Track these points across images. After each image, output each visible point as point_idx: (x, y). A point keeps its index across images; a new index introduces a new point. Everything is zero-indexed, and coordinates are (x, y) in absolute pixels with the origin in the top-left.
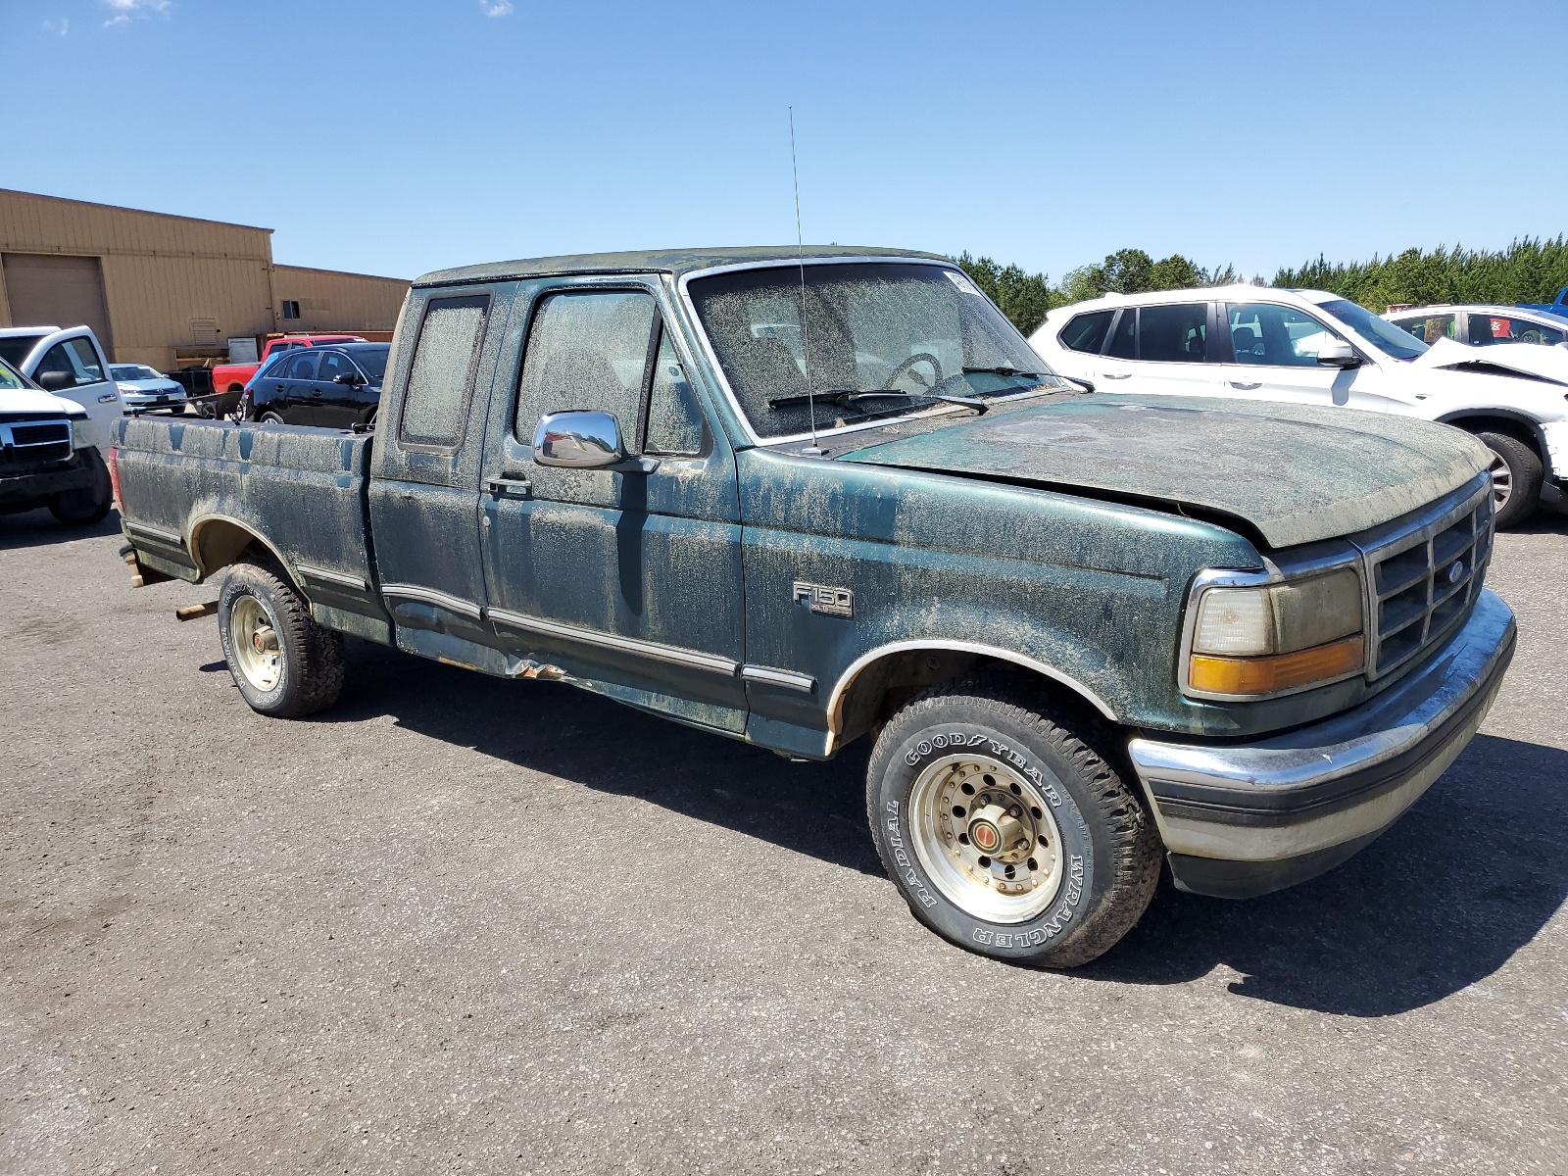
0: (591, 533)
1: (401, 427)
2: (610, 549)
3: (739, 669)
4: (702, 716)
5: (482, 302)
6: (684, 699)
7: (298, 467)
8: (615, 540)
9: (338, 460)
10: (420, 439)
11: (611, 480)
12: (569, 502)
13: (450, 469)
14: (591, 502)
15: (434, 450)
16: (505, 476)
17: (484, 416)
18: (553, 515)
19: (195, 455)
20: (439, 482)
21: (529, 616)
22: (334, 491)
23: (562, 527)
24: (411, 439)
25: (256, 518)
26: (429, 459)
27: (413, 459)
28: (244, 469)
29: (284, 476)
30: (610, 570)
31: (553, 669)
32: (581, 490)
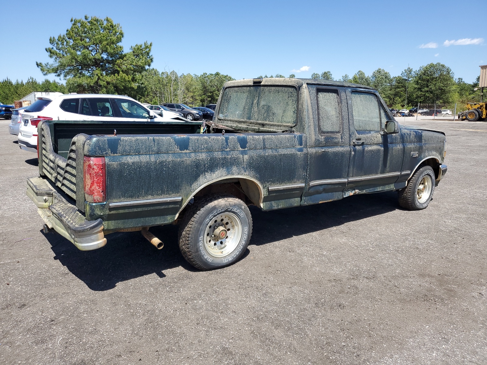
0: (379, 151)
1: (320, 129)
2: (382, 154)
3: (401, 174)
4: (387, 188)
5: (336, 92)
6: (383, 186)
7: (276, 148)
8: (383, 151)
9: (297, 142)
10: (328, 132)
11: (381, 137)
12: (373, 144)
13: (340, 140)
14: (377, 143)
15: (334, 135)
16: (357, 140)
17: (348, 124)
18: (370, 148)
19: (203, 151)
20: (336, 144)
21: (360, 177)
22: (296, 154)
23: (372, 151)
24: (324, 132)
25: (253, 173)
26: (333, 138)
27: (327, 139)
28: (243, 153)
29: (269, 152)
30: (381, 159)
31: (356, 191)
32: (375, 141)
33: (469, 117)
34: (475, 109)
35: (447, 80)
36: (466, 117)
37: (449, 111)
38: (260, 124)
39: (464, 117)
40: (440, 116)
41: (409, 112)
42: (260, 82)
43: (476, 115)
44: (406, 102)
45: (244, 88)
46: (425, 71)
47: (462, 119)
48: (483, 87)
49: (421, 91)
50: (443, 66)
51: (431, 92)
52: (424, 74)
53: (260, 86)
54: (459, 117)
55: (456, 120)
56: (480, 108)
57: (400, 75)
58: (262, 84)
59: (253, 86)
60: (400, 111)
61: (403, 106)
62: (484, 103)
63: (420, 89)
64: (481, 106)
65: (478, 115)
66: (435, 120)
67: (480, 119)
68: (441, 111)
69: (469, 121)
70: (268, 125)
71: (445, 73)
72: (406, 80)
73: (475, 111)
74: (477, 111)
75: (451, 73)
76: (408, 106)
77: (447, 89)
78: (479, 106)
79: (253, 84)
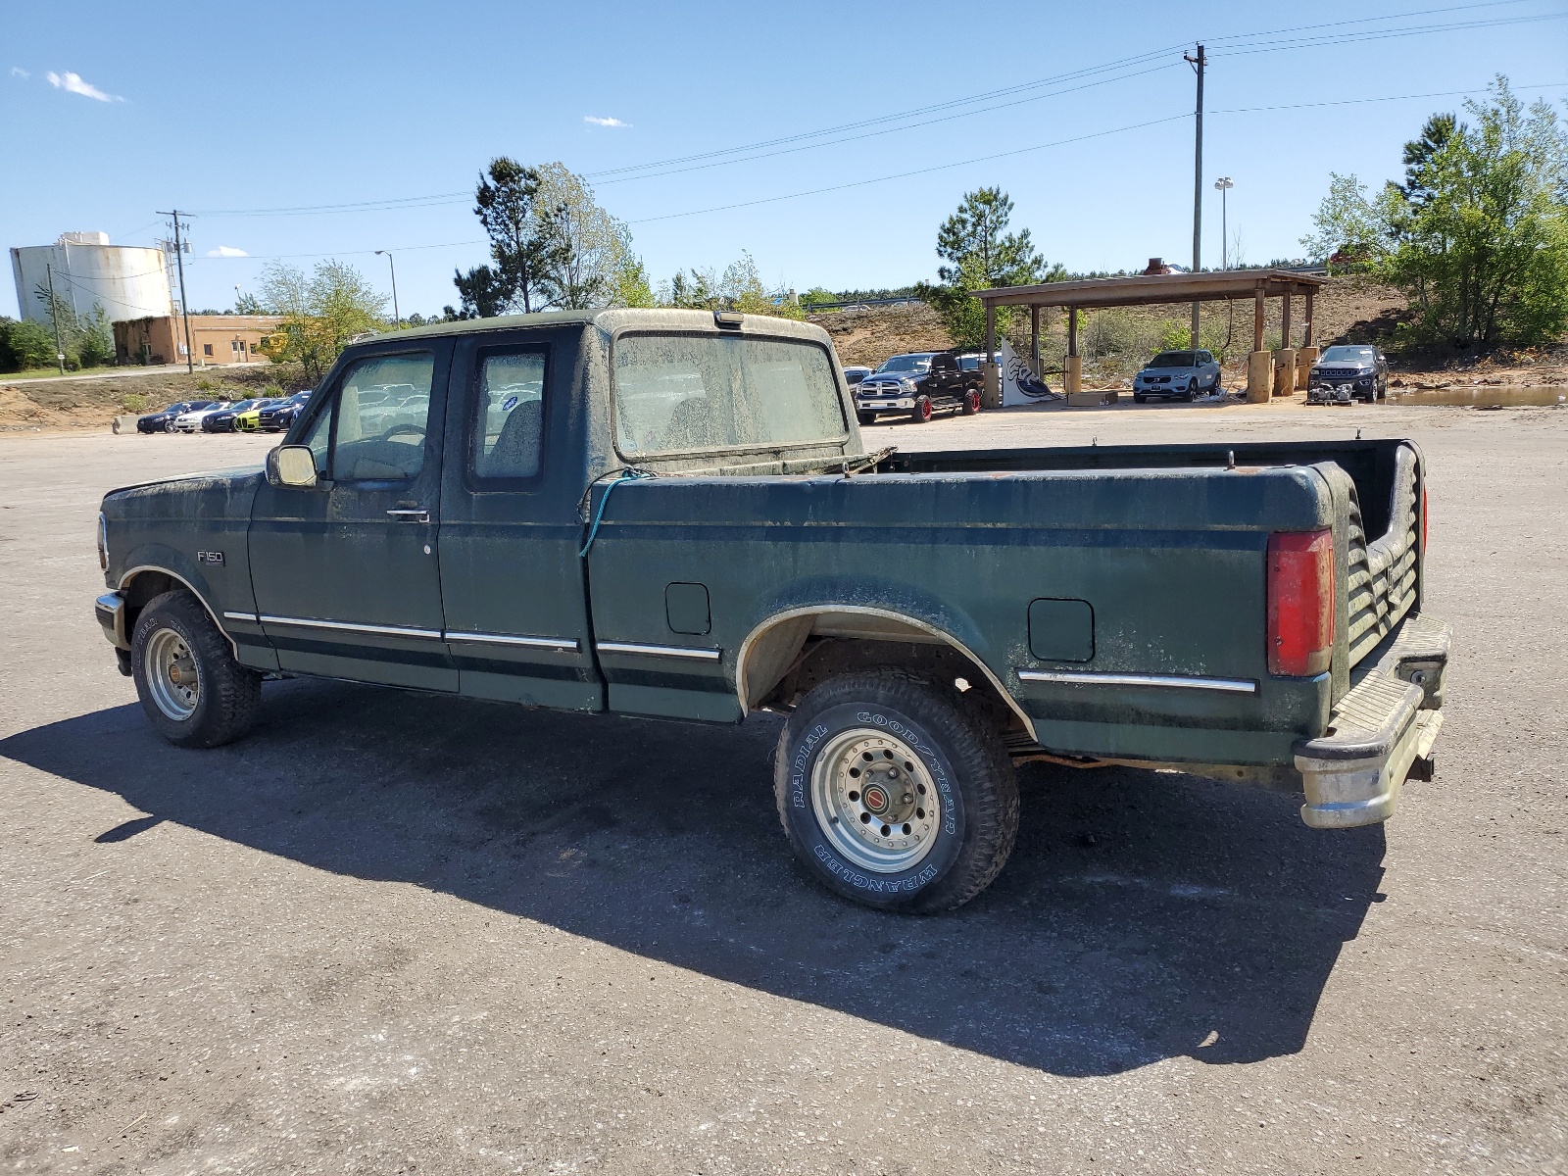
42: (740, 325)
79: (719, 330)
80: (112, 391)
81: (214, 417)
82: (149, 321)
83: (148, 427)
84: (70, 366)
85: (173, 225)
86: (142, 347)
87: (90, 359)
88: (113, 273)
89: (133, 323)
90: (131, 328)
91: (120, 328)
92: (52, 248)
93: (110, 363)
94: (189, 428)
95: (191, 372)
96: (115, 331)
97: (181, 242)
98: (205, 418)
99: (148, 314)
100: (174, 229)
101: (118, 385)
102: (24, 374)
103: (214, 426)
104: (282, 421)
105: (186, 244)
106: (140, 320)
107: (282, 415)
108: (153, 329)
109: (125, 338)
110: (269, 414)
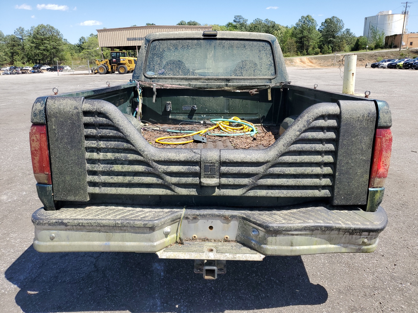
33: (100, 71)
34: (102, 65)
35: (59, 40)
36: (98, 70)
37: (68, 66)
38: (223, 80)
39: (96, 71)
40: (65, 71)
41: (32, 69)
42: (216, 35)
43: (104, 69)
44: (26, 59)
45: (187, 41)
46: (38, 31)
47: (95, 73)
48: (102, 47)
49: (39, 49)
50: (52, 28)
51: (48, 51)
52: (37, 34)
53: (216, 39)
54: (92, 72)
55: (91, 74)
56: (106, 64)
57: (14, 34)
58: (218, 37)
59: (204, 39)
60: (24, 68)
61: (24, 63)
62: (108, 60)
63: (36, 48)
64: (107, 62)
65: (106, 69)
66: (74, 74)
67: (108, 72)
68: (64, 67)
69: (101, 74)
70: (236, 79)
71: (55, 34)
72: (20, 39)
73: (102, 66)
74: (104, 65)
75: (60, 34)
76: (29, 64)
77: (60, 48)
78: (105, 62)
79: (203, 37)
80: (375, 56)
81: (391, 64)
82: (396, 35)
83: (374, 66)
84: (371, 49)
85: (405, 6)
86: (392, 43)
87: (377, 47)
88: (390, 22)
89: (391, 36)
90: (390, 38)
91: (387, 38)
92: (375, 16)
93: (382, 48)
94: (384, 67)
95: (400, 50)
96: (386, 39)
97: (407, 11)
98: (388, 64)
99: (396, 34)
100: (405, 8)
101: (377, 54)
102: (359, 51)
103: (390, 67)
104: (409, 66)
105: (408, 12)
106: (393, 36)
107: (410, 64)
108: (396, 38)
109: (388, 41)
110: (406, 63)
